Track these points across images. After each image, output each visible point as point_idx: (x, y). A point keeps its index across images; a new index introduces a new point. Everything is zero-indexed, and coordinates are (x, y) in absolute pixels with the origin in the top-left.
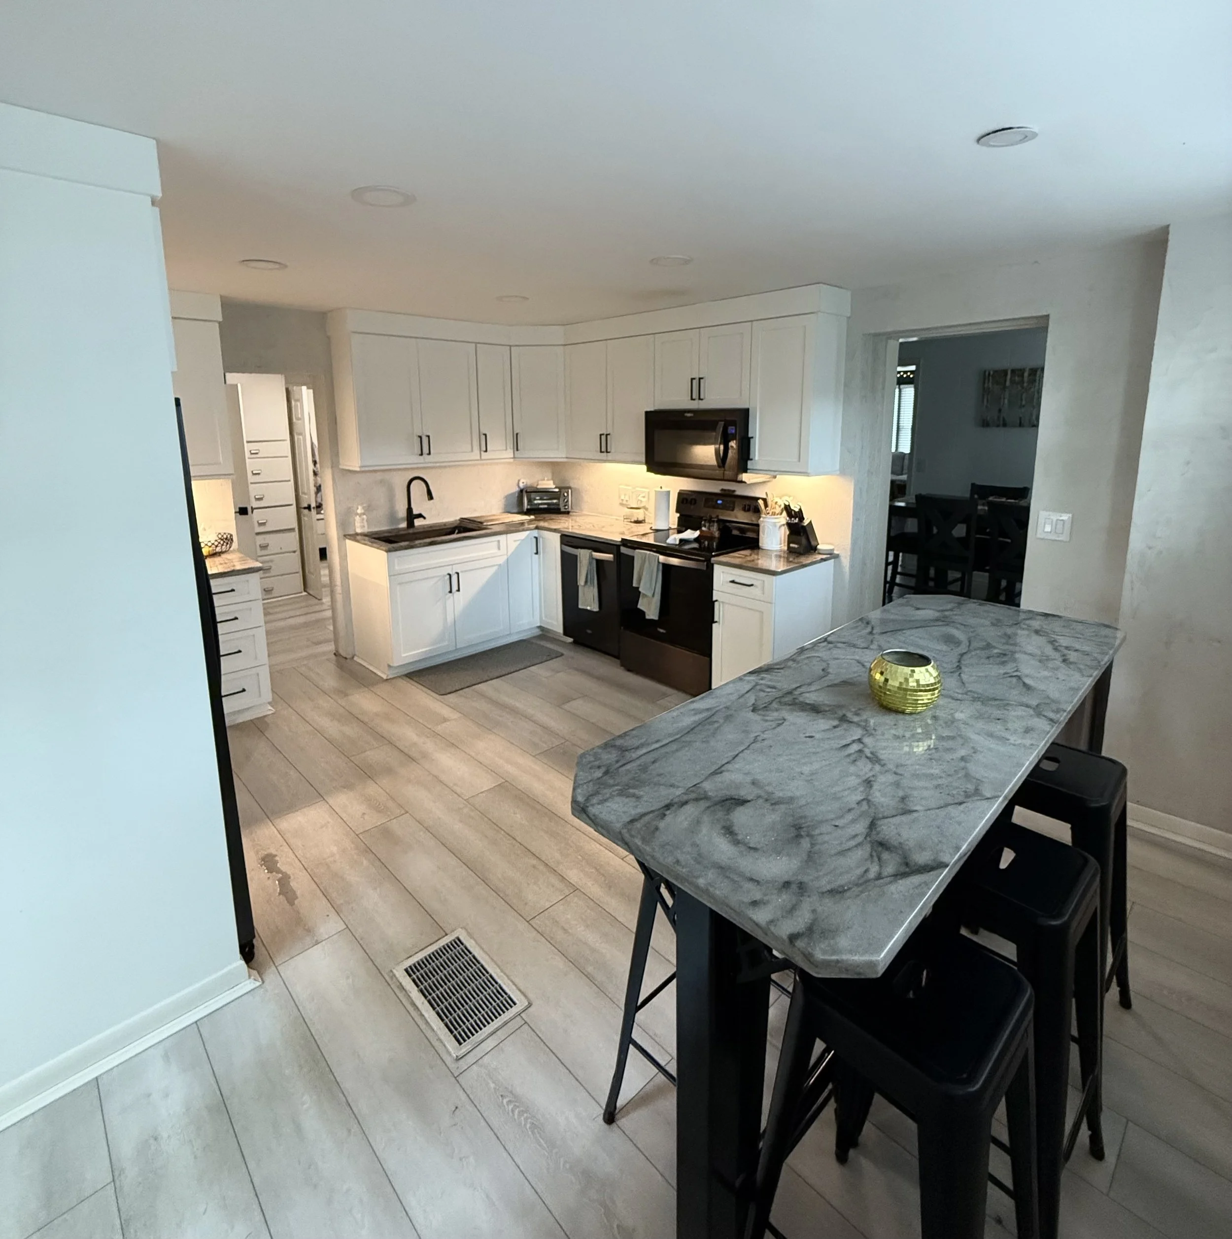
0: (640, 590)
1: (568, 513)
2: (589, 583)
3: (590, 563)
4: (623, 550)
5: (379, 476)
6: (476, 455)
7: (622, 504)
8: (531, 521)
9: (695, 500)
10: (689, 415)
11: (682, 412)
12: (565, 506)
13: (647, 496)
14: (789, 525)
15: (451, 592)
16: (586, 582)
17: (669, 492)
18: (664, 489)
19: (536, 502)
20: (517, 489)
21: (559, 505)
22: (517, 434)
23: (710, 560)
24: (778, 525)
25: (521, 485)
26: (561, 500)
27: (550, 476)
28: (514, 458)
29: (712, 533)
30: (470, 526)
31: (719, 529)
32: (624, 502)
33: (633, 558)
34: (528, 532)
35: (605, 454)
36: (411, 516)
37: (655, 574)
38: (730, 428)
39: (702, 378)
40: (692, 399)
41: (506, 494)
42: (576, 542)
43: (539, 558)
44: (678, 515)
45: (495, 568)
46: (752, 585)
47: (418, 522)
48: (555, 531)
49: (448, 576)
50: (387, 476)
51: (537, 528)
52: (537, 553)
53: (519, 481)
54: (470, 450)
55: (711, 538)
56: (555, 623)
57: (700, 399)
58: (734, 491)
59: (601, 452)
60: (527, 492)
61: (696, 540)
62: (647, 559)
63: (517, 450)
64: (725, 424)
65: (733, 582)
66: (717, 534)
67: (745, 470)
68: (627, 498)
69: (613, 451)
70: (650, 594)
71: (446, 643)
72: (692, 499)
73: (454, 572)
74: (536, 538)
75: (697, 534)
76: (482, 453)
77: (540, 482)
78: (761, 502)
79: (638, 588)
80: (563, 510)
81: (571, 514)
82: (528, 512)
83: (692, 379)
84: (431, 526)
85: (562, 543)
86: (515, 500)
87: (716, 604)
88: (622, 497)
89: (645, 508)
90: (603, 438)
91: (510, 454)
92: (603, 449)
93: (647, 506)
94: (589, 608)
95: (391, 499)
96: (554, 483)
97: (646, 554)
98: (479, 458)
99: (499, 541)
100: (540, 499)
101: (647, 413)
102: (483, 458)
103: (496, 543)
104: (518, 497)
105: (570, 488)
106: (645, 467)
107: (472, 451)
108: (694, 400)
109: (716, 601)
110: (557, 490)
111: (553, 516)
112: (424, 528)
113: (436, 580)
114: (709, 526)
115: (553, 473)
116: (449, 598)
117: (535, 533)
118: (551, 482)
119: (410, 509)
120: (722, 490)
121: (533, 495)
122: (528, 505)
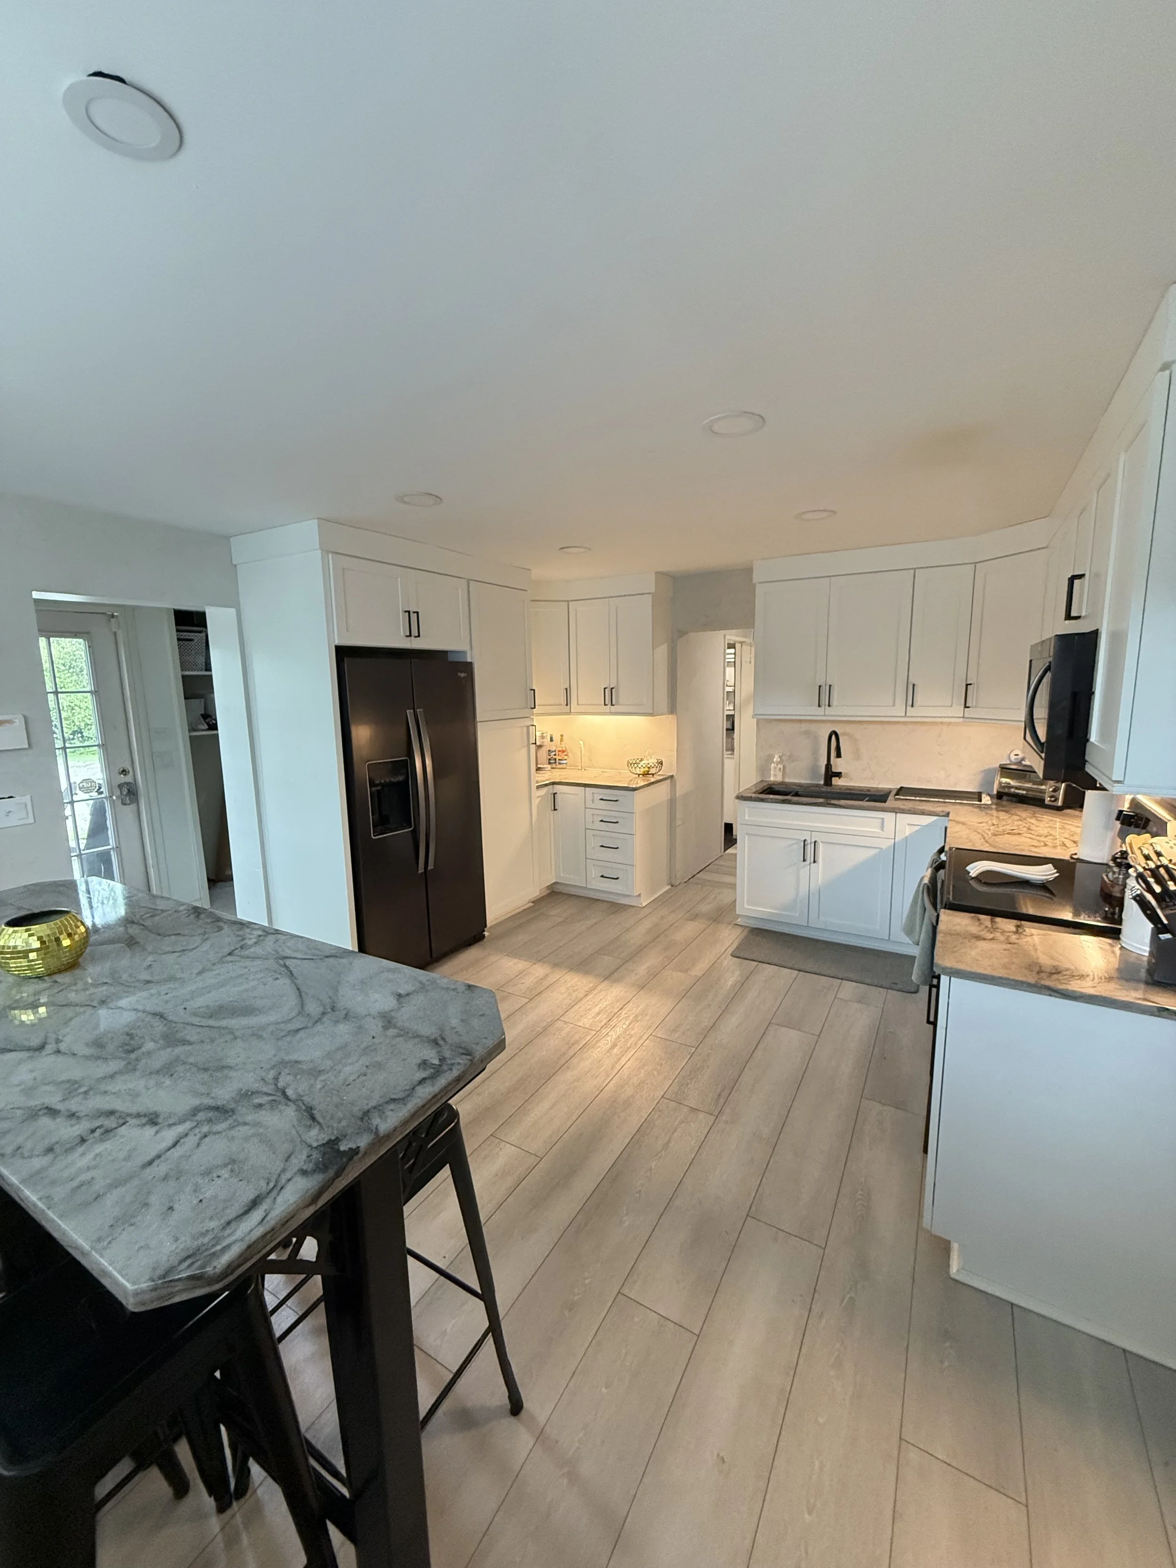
5: (804, 727)
6: (899, 709)
15: (805, 861)
22: (968, 685)
28: (963, 718)
34: (934, 818)
36: (830, 774)
47: (835, 781)
49: (803, 843)
50: (813, 727)
51: (947, 815)
54: (892, 704)
63: (967, 707)
74: (946, 829)
76: (908, 708)
84: (848, 788)
91: (957, 711)
95: (815, 752)
98: (904, 715)
99: (883, 820)
103: (878, 821)
107: (894, 705)
112: (842, 789)
113: (790, 842)
116: (804, 867)
117: (946, 821)
119: (828, 766)
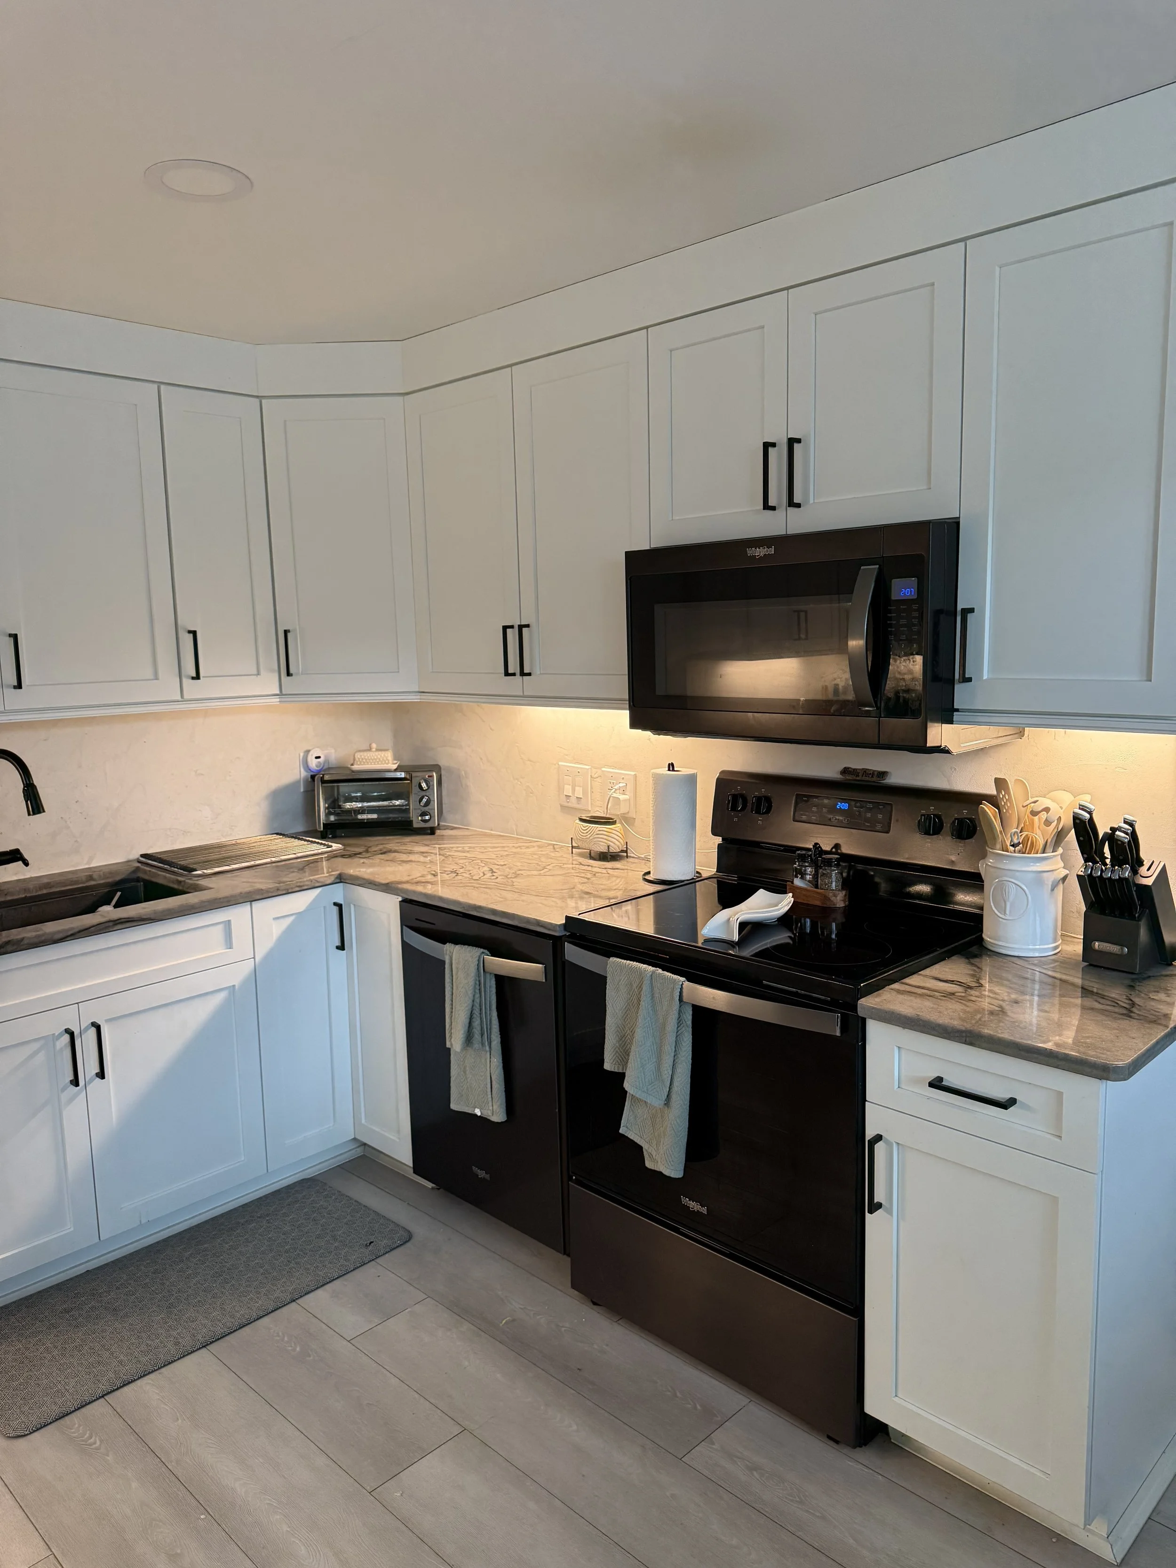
0: (627, 1085)
1: (432, 831)
2: (476, 1045)
3: (479, 986)
4: (573, 953)
6: (168, 686)
7: (565, 809)
8: (333, 856)
9: (768, 800)
10: (760, 552)
11: (739, 546)
12: (423, 814)
13: (630, 788)
14: (1088, 883)
15: (75, 1082)
16: (469, 1039)
17: (692, 780)
18: (683, 770)
19: (348, 805)
20: (304, 774)
21: (407, 811)
22: (286, 632)
23: (854, 1008)
24: (1050, 878)
25: (313, 764)
26: (413, 799)
27: (388, 741)
28: (281, 694)
29: (826, 898)
30: (163, 878)
31: (846, 884)
32: (573, 803)
33: (601, 981)
34: (313, 894)
35: (518, 678)
37: (671, 1038)
38: (896, 583)
39: (799, 441)
40: (767, 506)
41: (274, 785)
42: (441, 923)
43: (349, 959)
44: (719, 840)
45: (222, 995)
46: (1012, 1102)
48: (387, 888)
49: (67, 1037)
51: (341, 879)
52: (341, 947)
53: (308, 752)
54: (152, 673)
55: (825, 912)
56: (392, 1136)
57: (791, 503)
58: (883, 774)
59: (507, 674)
60: (323, 781)
61: (785, 921)
62: (646, 988)
63: (289, 674)
64: (880, 572)
65: (937, 1084)
66: (839, 900)
67: (947, 715)
68: (579, 793)
69: (537, 671)
70: (657, 1102)
71: (69, 1228)
72: (759, 799)
73: (86, 1023)
74: (339, 906)
75: (785, 902)
76: (187, 682)
77: (358, 755)
78: (987, 808)
79: (621, 1076)
80: (417, 823)
81: (438, 832)
82: (329, 832)
83: (767, 446)
84: (47, 885)
85: (407, 922)
86: (297, 800)
87: (880, 1149)
88: (568, 790)
89: (627, 820)
90: (512, 635)
91: (269, 683)
92: (513, 667)
93: (632, 815)
94: (478, 1112)
96: (396, 758)
97: (641, 973)
98: (181, 696)
99: (228, 923)
100: (362, 799)
101: (632, 558)
102: (187, 696)
103: (218, 931)
104: (306, 792)
105: (437, 768)
106: (624, 716)
107: (157, 676)
108: (773, 508)
109: (878, 1138)
110: (402, 775)
111: (393, 842)
112: (26, 890)
113: (35, 1046)
114: (816, 876)
115: (396, 735)
116: (71, 1100)
117: (338, 893)
118: (389, 755)
120: (845, 771)
121: (344, 788)
122: (328, 814)
